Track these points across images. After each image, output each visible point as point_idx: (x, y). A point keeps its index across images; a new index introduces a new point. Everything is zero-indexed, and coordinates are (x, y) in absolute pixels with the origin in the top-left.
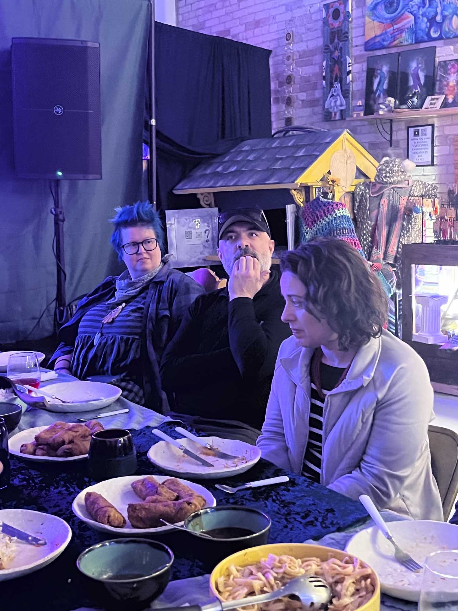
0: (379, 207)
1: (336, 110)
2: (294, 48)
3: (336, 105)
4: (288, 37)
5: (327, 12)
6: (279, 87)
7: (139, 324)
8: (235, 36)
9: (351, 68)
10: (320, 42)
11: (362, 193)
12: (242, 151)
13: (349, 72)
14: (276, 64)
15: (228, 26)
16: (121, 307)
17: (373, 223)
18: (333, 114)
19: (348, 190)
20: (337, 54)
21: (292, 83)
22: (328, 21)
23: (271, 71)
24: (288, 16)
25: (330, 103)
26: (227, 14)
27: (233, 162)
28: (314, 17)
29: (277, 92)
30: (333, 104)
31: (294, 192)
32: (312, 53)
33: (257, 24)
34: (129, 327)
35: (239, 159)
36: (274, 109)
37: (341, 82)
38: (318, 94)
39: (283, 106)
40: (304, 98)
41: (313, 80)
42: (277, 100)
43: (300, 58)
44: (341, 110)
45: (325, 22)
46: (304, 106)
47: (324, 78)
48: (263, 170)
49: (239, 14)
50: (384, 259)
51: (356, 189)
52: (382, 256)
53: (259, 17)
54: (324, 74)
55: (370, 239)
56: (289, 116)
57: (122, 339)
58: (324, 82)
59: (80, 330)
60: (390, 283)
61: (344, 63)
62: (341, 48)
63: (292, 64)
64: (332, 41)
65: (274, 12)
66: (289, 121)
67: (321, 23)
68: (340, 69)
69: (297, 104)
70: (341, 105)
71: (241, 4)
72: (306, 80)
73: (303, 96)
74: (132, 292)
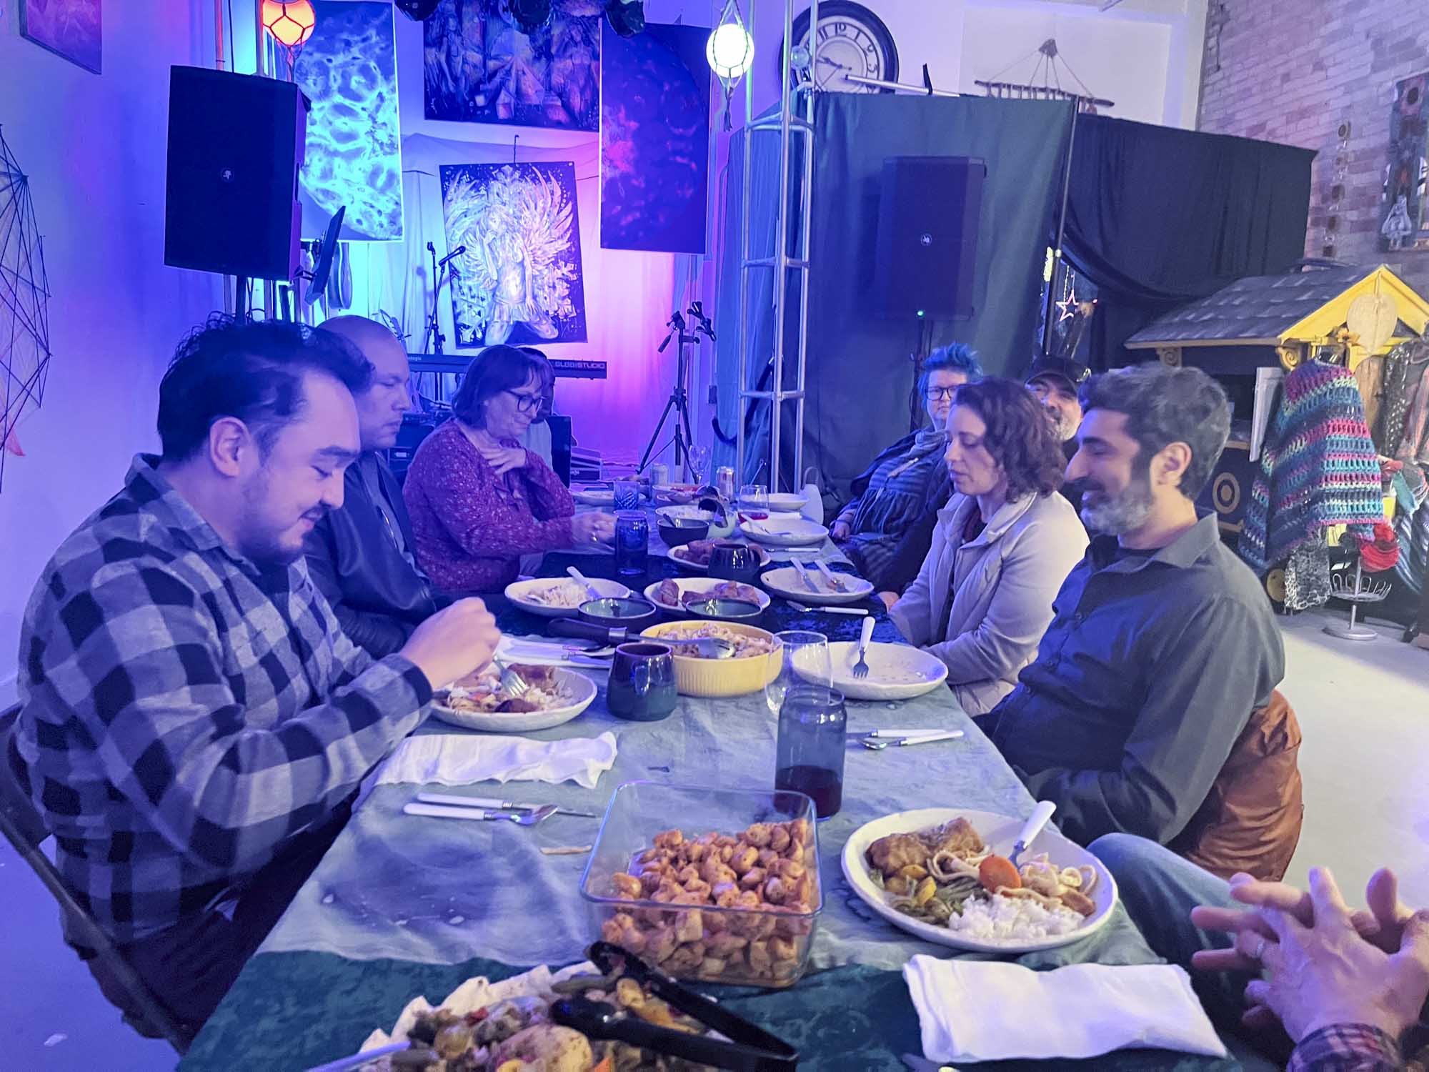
0: (1420, 380)
1: (1396, 236)
2: (1353, 146)
3: (1397, 229)
4: (1343, 131)
5: (1400, 94)
6: (1323, 203)
7: (921, 481)
8: (1271, 132)
9: (1425, 175)
10: (1386, 137)
11: (1399, 358)
12: (1232, 293)
13: (1423, 181)
14: (1322, 171)
15: (1263, 118)
16: (912, 462)
17: (1408, 403)
18: (1392, 242)
19: (1377, 352)
20: (1407, 154)
21: (1341, 197)
22: (1400, 105)
23: (1314, 179)
24: (1347, 101)
25: (1389, 225)
26: (1264, 101)
27: (1213, 307)
28: (1382, 100)
29: (1318, 209)
30: (1393, 227)
31: (1280, 350)
32: (1372, 153)
33: (1303, 113)
34: (912, 483)
35: (1222, 303)
36: (1310, 234)
37: (1408, 196)
38: (1375, 212)
39: (1324, 230)
40: (1355, 218)
41: (1371, 193)
42: (1316, 223)
43: (1355, 161)
44: (1404, 237)
45: (1396, 108)
46: (1352, 231)
47: (1385, 190)
48: (1244, 320)
49: (1278, 101)
50: (1417, 457)
51: (1391, 351)
52: (1413, 452)
53: (1307, 103)
54: (1386, 184)
55: (1400, 425)
56: (1330, 243)
57: (900, 495)
58: (1384, 196)
59: (871, 483)
60: (1415, 492)
61: (1415, 168)
62: (1415, 145)
63: (1343, 169)
64: (1402, 137)
65: (1327, 96)
66: (1329, 251)
67: (1391, 108)
68: (1409, 176)
69: (1344, 227)
70: (1405, 229)
71: (1285, 86)
72: (1361, 192)
73: (1353, 216)
74: (928, 447)
